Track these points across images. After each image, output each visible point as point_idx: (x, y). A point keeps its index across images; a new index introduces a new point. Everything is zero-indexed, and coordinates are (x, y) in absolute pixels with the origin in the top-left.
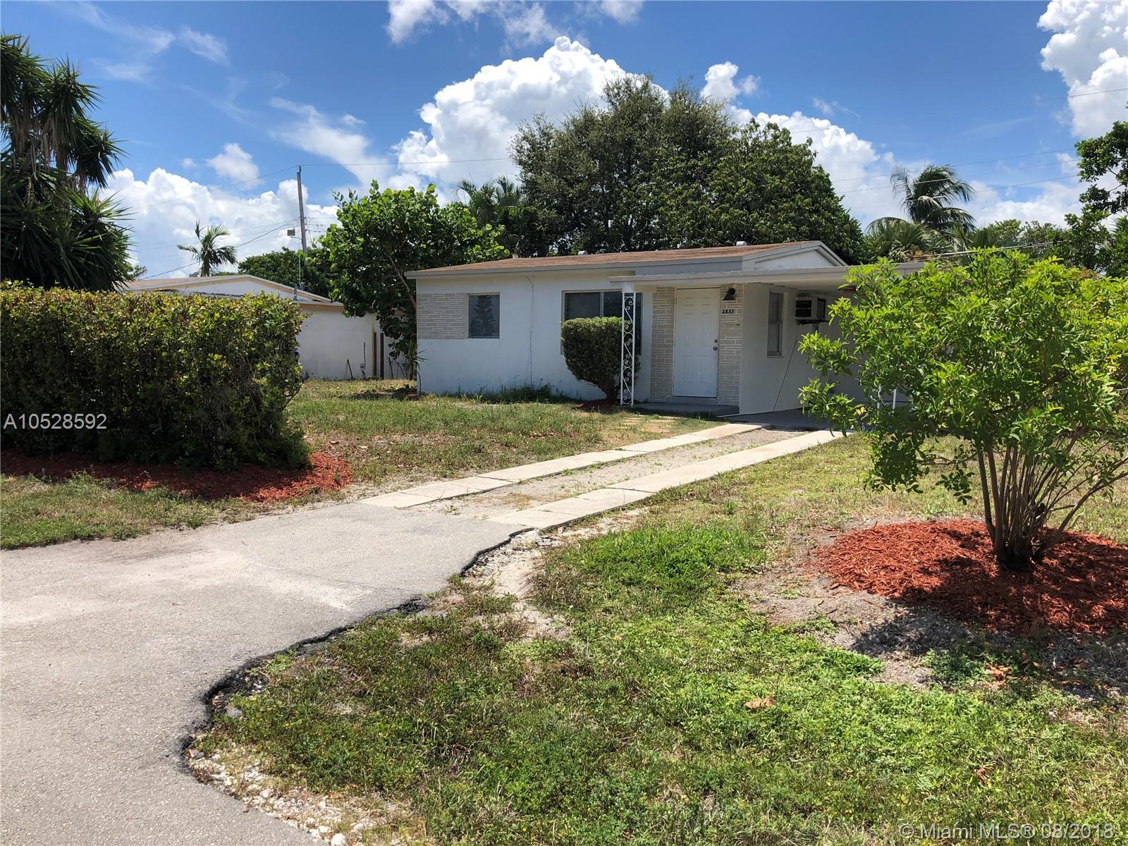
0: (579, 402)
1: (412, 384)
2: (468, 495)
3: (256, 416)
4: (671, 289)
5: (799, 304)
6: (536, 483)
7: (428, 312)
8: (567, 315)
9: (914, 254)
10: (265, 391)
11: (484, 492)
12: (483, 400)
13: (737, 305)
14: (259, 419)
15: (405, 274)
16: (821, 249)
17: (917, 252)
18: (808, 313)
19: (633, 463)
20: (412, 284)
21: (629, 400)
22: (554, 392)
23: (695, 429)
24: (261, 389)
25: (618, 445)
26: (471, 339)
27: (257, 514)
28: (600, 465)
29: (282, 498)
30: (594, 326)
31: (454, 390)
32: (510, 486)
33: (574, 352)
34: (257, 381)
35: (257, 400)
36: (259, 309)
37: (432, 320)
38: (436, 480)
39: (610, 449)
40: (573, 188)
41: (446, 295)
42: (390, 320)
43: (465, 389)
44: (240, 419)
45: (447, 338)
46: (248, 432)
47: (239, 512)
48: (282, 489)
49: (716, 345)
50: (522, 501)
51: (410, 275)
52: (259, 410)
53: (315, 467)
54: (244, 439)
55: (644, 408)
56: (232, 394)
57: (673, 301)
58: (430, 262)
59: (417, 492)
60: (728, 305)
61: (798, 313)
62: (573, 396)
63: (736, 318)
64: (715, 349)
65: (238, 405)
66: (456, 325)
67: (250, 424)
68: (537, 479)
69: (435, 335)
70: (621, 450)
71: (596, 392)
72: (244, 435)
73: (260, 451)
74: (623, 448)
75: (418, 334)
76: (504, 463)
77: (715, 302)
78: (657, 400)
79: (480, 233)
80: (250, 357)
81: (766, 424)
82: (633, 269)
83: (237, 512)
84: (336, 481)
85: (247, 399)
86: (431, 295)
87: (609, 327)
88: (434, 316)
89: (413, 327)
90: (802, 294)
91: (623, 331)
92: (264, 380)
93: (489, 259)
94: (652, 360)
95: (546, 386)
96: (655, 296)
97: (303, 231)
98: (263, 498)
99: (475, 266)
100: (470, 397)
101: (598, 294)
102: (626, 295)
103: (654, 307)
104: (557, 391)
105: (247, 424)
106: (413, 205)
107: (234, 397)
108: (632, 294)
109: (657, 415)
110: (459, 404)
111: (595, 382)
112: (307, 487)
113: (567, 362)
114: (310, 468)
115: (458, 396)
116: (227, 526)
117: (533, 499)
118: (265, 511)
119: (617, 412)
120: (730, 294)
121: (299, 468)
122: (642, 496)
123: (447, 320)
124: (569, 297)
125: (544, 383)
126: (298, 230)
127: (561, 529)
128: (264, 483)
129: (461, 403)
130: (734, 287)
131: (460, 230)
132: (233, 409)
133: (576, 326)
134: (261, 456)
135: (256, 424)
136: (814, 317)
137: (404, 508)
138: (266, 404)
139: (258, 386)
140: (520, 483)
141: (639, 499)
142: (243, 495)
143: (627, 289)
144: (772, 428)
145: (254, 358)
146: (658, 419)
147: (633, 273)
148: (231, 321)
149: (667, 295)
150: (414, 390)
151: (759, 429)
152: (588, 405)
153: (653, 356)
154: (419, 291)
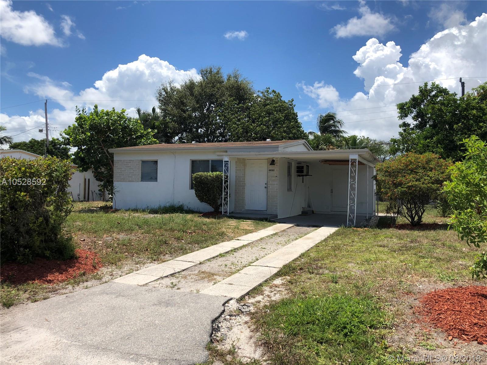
0: (199, 212)
1: (109, 204)
2: (175, 273)
3: (45, 229)
4: (244, 159)
5: (298, 167)
6: (208, 263)
7: (120, 169)
8: (193, 172)
9: (329, 147)
10: (52, 214)
11: (184, 270)
12: (150, 213)
13: (276, 167)
14: (47, 231)
15: (109, 150)
16: (305, 143)
17: (330, 147)
18: (302, 172)
19: (250, 248)
20: (112, 155)
21: (226, 212)
22: (185, 208)
23: (265, 227)
24: (50, 213)
25: (235, 237)
26: (142, 182)
27: (50, 294)
28: (235, 250)
29: (63, 280)
30: (210, 176)
31: (133, 207)
32: (195, 266)
33: (200, 189)
34: (47, 208)
35: (47, 219)
36: (49, 165)
37: (122, 173)
38: (150, 263)
39: (232, 239)
40: (185, 113)
41: (129, 160)
42: (99, 172)
43: (139, 207)
44: (35, 231)
45: (129, 181)
46: (40, 239)
47: (37, 292)
48: (62, 274)
49: (266, 186)
50: (210, 276)
51: (111, 150)
52: (48, 225)
53: (79, 257)
54: (38, 243)
55: (233, 216)
56: (31, 216)
57: (245, 165)
58: (120, 145)
59: (146, 273)
60: (271, 167)
61: (298, 172)
62: (196, 210)
63: (276, 173)
64: (265, 187)
65: (35, 223)
66: (134, 175)
67: (41, 234)
68: (209, 260)
69: (123, 180)
70: (238, 240)
71: (208, 208)
72: (37, 240)
73: (46, 250)
74: (239, 238)
75: (114, 179)
76: (184, 251)
77: (265, 166)
78: (238, 212)
79: (145, 133)
80: (43, 194)
81: (296, 224)
82: (226, 150)
83: (36, 293)
84: (93, 266)
85: (41, 219)
86: (121, 161)
87: (217, 177)
88: (123, 171)
89: (111, 176)
90: (299, 163)
91: (223, 179)
92: (52, 208)
93: (149, 144)
94: (235, 193)
95: (182, 205)
96: (236, 162)
97: (47, 130)
98: (50, 280)
99: (144, 147)
100: (144, 211)
101: (208, 161)
102: (225, 161)
103: (236, 168)
104: (187, 207)
105: (39, 234)
106: (114, 117)
107: (33, 218)
108: (228, 161)
109: (242, 220)
110: (137, 215)
111: (208, 203)
112: (78, 272)
113: (196, 193)
114: (76, 258)
115: (136, 210)
116: (31, 305)
117: (216, 275)
118: (54, 291)
119: (222, 218)
120: (273, 162)
121: (70, 259)
122: (275, 271)
123: (130, 173)
124: (193, 162)
125: (181, 204)
126: (45, 129)
127: (247, 297)
128: (50, 270)
129: (138, 214)
130: (274, 159)
131: (136, 131)
132: (31, 225)
133: (201, 176)
134: (48, 253)
135: (45, 234)
136: (305, 173)
137: (144, 285)
138: (52, 222)
139: (47, 211)
140: (200, 263)
141: (275, 273)
142: (38, 279)
143: (226, 159)
144: (298, 226)
145: (45, 194)
146: (244, 221)
147: (227, 152)
148: (31, 173)
149: (242, 162)
150: (111, 207)
151: (293, 226)
152: (207, 215)
153: (236, 190)
154: (115, 158)
